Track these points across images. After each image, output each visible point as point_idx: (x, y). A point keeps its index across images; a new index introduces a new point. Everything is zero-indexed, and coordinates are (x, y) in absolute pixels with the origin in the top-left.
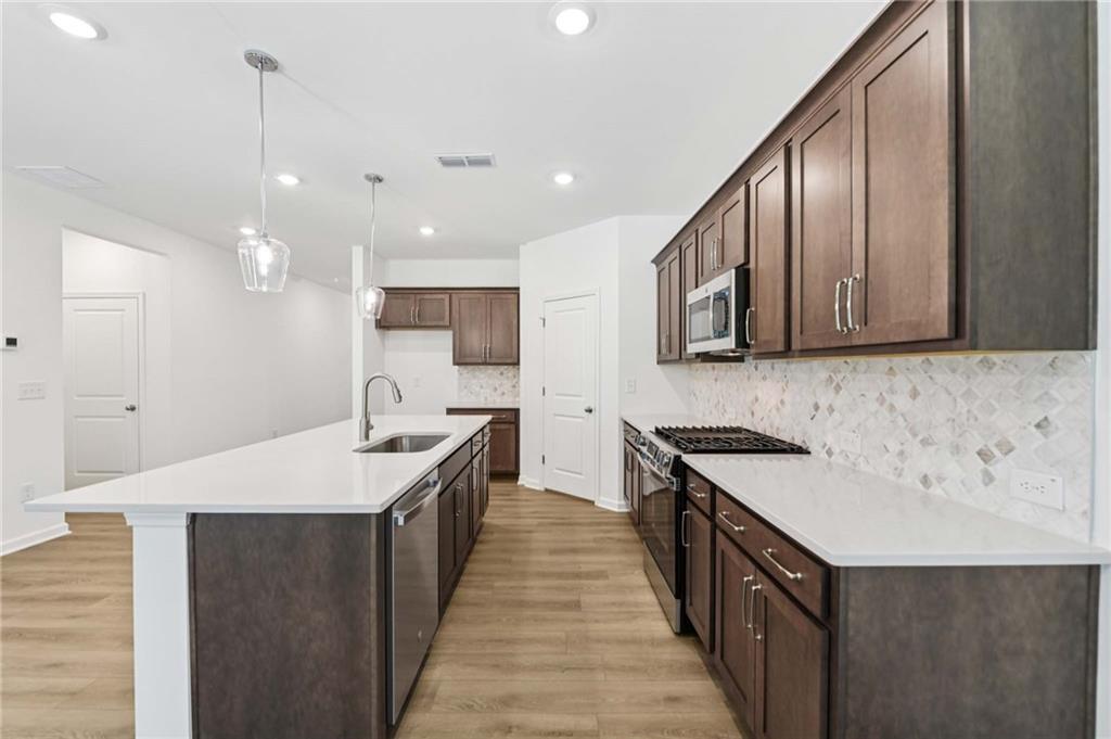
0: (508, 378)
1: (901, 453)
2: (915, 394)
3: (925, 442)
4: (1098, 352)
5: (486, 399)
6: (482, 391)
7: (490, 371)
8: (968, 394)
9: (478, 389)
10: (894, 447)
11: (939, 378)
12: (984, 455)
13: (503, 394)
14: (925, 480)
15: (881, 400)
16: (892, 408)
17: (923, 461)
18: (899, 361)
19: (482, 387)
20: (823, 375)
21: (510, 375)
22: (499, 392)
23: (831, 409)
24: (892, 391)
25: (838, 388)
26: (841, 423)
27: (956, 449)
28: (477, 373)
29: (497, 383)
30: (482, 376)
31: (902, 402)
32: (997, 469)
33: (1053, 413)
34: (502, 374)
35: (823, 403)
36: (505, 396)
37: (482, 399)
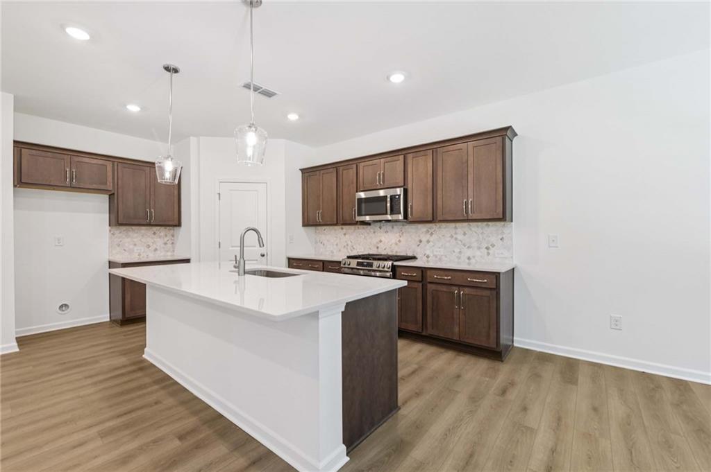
0: (160, 237)
1: (460, 252)
2: (465, 234)
3: (468, 247)
4: (513, 223)
5: (139, 255)
6: (136, 248)
7: (143, 231)
8: (482, 233)
9: (131, 247)
10: (457, 250)
11: (473, 229)
12: (487, 248)
13: (156, 250)
14: (469, 258)
15: (452, 237)
16: (456, 239)
17: (469, 253)
18: (458, 225)
19: (135, 245)
20: (425, 230)
21: (162, 234)
22: (152, 248)
23: (428, 241)
24: (456, 233)
25: (432, 234)
26: (433, 246)
27: (479, 248)
28: (131, 233)
29: (150, 241)
30: (136, 235)
31: (460, 237)
32: (491, 252)
33: (504, 236)
34: (154, 233)
35: (424, 239)
36: (158, 252)
37: (136, 255)
